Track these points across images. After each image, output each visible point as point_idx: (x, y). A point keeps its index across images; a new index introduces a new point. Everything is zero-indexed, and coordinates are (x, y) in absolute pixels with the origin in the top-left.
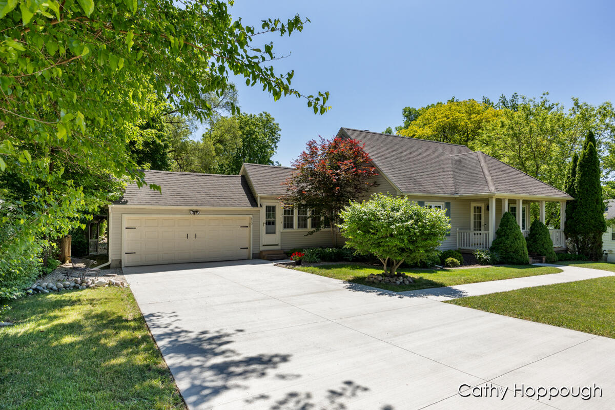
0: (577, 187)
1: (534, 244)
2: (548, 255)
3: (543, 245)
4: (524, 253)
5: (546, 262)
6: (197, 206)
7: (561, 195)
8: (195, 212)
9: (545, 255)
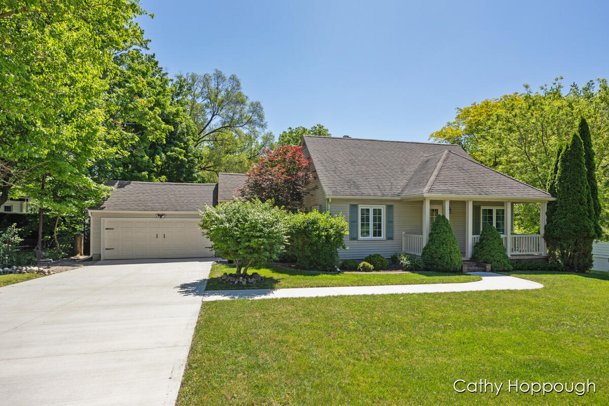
0: (557, 185)
1: (481, 250)
2: (495, 263)
3: (490, 251)
4: (451, 260)
5: (492, 271)
6: (162, 210)
7: (541, 195)
8: (160, 216)
9: (491, 263)
